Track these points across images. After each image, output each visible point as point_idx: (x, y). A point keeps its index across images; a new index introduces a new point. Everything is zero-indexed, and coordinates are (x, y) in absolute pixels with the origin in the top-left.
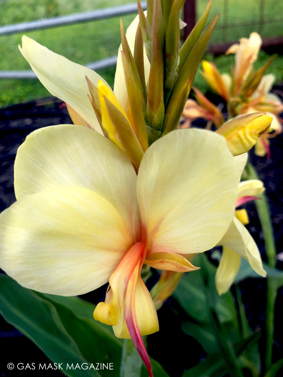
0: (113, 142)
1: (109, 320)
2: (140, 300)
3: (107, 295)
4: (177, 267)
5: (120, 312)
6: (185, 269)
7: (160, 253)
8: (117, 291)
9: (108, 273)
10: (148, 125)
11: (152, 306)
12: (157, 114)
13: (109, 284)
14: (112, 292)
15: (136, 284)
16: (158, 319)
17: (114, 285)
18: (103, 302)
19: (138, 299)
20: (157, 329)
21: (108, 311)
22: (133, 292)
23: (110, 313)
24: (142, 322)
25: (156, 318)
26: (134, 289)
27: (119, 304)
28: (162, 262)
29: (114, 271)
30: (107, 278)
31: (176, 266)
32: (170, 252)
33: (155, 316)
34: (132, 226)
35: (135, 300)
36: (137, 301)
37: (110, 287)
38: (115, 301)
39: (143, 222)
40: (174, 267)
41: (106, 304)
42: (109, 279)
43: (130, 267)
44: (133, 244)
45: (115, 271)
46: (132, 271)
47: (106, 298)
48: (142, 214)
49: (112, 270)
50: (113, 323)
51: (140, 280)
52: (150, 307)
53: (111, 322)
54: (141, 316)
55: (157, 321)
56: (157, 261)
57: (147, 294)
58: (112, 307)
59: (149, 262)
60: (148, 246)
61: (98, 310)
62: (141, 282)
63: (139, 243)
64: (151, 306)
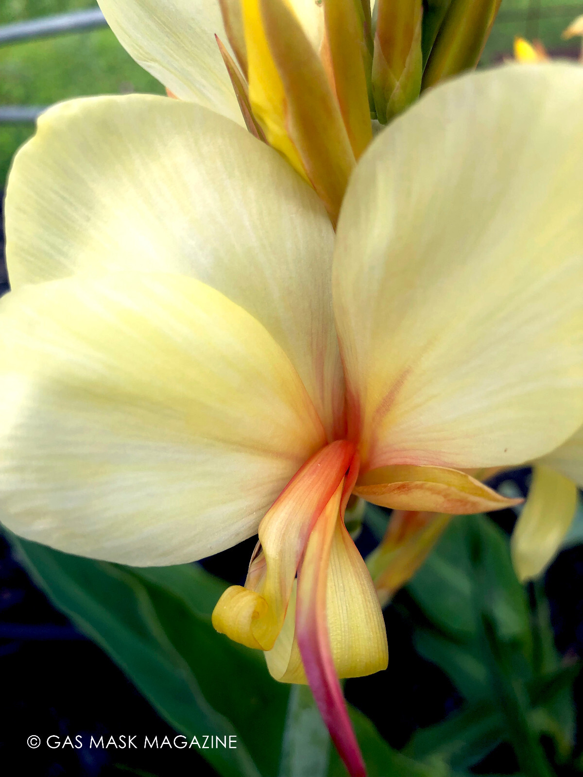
0: (280, 154)
1: (253, 635)
2: (341, 585)
3: (253, 568)
4: (448, 500)
5: (284, 614)
6: (474, 504)
7: (397, 467)
8: (278, 558)
9: (256, 511)
10: (376, 118)
11: (372, 604)
12: (402, 78)
13: (258, 539)
14: (264, 560)
15: (332, 541)
16: (386, 639)
17: (270, 544)
18: (239, 587)
19: (336, 584)
20: (384, 666)
21: (251, 610)
22: (322, 564)
23: (255, 617)
24: (344, 646)
25: (382, 637)
26: (324, 556)
27: (282, 596)
28: (403, 488)
29: (272, 505)
30: (252, 523)
31: (445, 496)
32: (425, 462)
33: (381, 630)
34: (323, 398)
35: (325, 586)
36: (334, 587)
37: (261, 546)
38: (271, 585)
39: (352, 387)
40: (440, 499)
41: (248, 591)
42: (257, 525)
43: (315, 496)
44: (326, 444)
45: (274, 506)
46: (321, 508)
47: (249, 576)
48: (349, 367)
49: (268, 505)
50: (263, 644)
51: (342, 533)
52: (367, 606)
53: (256, 641)
54: (343, 629)
55: (383, 643)
56: (390, 484)
57: (361, 570)
58: (263, 601)
59: (365, 490)
60: (364, 453)
61: (225, 607)
62: (343, 538)
63: (339, 442)
64: (370, 602)
